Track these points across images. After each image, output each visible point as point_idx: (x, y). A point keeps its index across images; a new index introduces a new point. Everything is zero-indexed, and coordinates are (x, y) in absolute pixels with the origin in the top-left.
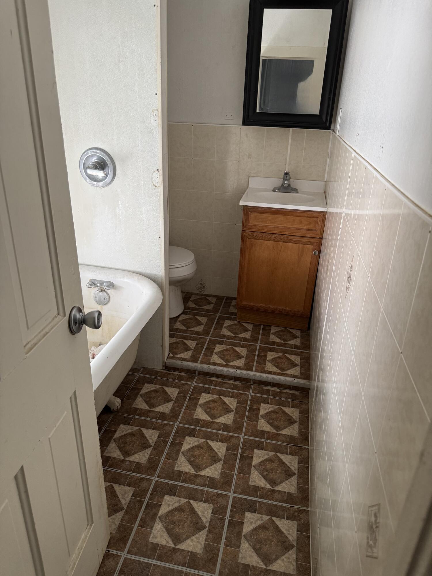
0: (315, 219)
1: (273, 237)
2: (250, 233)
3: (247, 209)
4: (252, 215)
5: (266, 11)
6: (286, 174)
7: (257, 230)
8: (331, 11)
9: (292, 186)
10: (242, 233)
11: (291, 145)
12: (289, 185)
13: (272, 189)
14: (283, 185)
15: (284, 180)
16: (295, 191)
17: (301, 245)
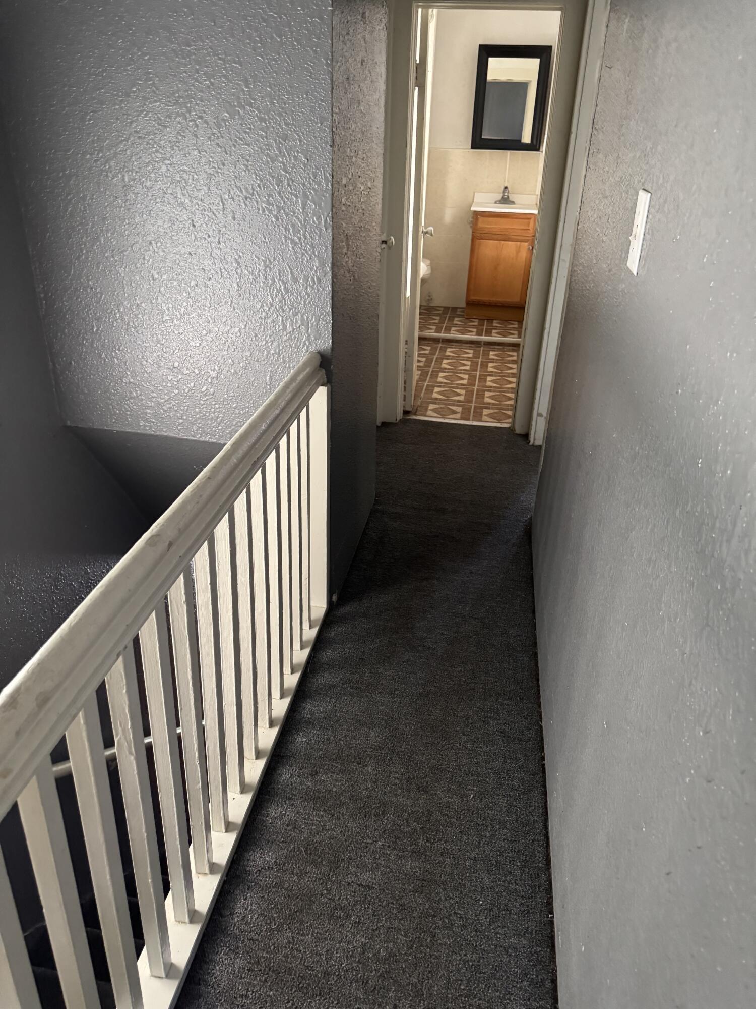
0: (527, 221)
1: (496, 237)
2: (478, 235)
3: (477, 214)
4: (481, 219)
5: (490, 59)
6: (506, 188)
7: (484, 232)
8: (538, 60)
9: (511, 199)
10: (473, 235)
11: (509, 165)
12: (508, 197)
13: (494, 202)
14: (503, 198)
15: (504, 192)
16: (513, 203)
17: (518, 243)
